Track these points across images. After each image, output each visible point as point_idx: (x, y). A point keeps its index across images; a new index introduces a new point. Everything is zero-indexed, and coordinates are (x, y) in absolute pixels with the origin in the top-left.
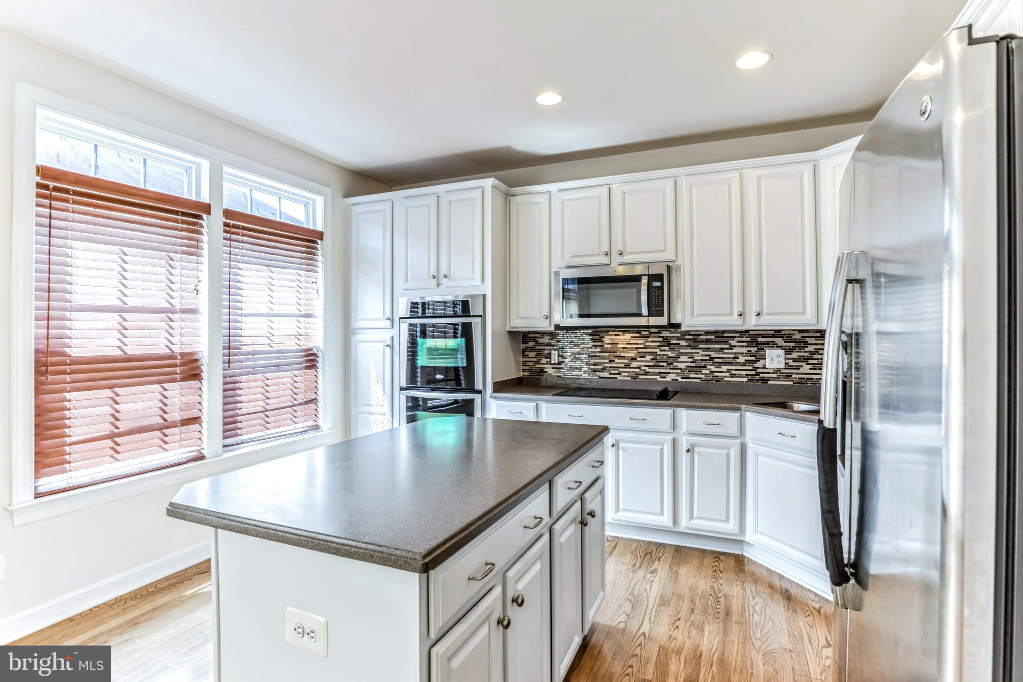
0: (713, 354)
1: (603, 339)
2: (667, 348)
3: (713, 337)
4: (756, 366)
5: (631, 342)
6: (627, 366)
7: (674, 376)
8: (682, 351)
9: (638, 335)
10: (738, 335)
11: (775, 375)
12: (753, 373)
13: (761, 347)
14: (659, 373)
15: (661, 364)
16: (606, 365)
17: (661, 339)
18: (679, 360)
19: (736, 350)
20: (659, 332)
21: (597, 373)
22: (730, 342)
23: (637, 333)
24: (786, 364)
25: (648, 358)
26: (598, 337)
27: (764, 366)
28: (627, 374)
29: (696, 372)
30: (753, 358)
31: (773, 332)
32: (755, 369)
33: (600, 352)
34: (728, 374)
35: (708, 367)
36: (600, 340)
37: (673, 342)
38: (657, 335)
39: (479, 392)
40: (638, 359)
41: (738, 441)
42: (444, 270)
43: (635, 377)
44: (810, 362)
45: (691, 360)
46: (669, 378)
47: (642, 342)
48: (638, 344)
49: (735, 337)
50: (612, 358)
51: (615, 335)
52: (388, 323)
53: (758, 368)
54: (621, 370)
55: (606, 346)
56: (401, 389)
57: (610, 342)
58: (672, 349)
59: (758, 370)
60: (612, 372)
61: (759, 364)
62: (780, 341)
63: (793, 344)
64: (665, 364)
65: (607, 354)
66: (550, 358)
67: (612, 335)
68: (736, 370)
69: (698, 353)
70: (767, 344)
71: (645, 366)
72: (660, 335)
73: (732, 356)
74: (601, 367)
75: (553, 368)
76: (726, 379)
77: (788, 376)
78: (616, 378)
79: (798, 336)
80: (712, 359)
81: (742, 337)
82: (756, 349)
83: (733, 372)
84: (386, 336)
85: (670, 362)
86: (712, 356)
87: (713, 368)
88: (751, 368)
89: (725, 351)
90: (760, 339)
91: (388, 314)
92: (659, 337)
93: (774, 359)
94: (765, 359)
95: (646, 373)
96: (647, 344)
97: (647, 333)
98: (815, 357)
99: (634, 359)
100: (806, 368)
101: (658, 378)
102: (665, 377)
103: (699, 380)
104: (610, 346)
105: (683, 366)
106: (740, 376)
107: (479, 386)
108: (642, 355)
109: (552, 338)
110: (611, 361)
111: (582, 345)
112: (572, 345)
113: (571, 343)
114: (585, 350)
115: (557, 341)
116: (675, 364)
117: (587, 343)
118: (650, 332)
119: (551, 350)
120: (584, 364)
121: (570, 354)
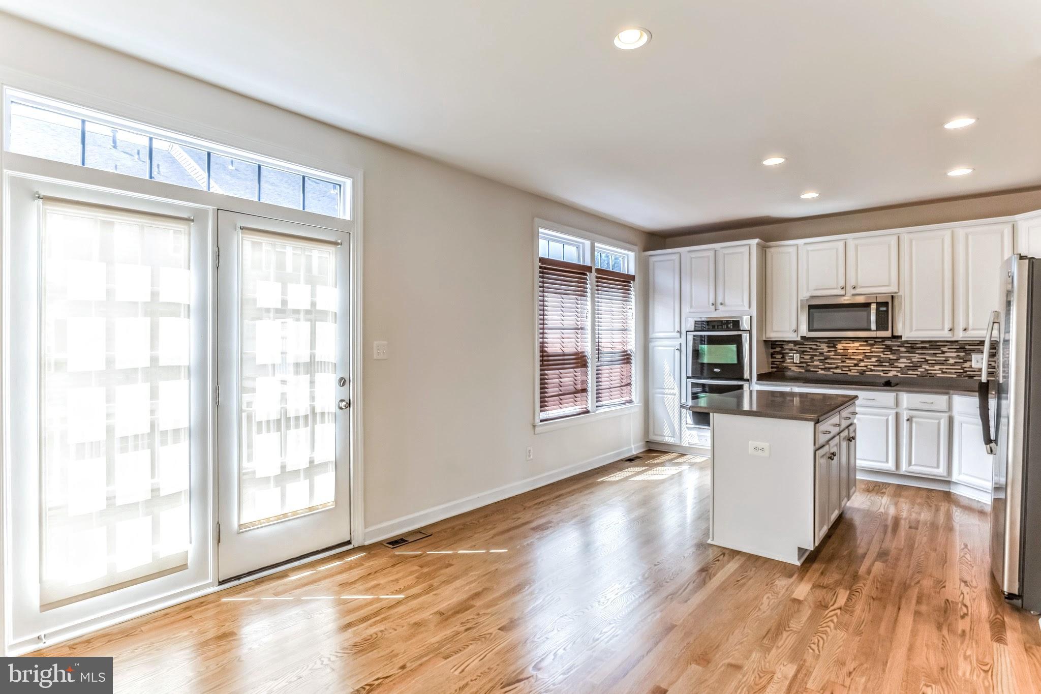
0: (928, 358)
1: (837, 346)
2: (889, 353)
3: (927, 345)
4: (964, 366)
5: (860, 348)
6: (856, 365)
7: (895, 373)
8: (901, 355)
9: (865, 343)
10: (948, 344)
12: (962, 371)
13: (969, 352)
14: (883, 370)
15: (884, 364)
16: (839, 364)
17: (884, 347)
18: (899, 361)
19: (947, 355)
21: (831, 370)
22: (942, 349)
23: (864, 342)
25: (874, 359)
27: (971, 366)
28: (856, 371)
29: (913, 370)
30: (962, 361)
31: (978, 342)
32: (963, 368)
33: (834, 355)
34: (940, 372)
35: (923, 367)
36: (834, 347)
37: (894, 348)
38: (881, 343)
39: (748, 380)
40: (865, 360)
41: (947, 415)
42: (720, 300)
43: (862, 373)
45: (909, 361)
46: (891, 374)
47: (869, 348)
48: (865, 350)
49: (946, 345)
50: (843, 360)
51: (846, 343)
52: (678, 335)
53: (966, 367)
54: (851, 368)
55: (839, 351)
56: (688, 378)
57: (842, 348)
58: (892, 354)
59: (966, 369)
60: (844, 369)
61: (967, 365)
64: (888, 364)
65: (840, 357)
66: (793, 359)
67: (843, 343)
68: (946, 369)
69: (915, 357)
70: (973, 350)
71: (871, 365)
72: (884, 343)
73: (944, 359)
74: (835, 366)
75: (796, 366)
76: (938, 375)
78: (847, 374)
80: (927, 361)
81: (952, 346)
82: (963, 354)
83: (944, 370)
84: (676, 343)
85: (892, 363)
86: (927, 359)
87: (927, 367)
88: (960, 367)
89: (938, 355)
90: (967, 347)
91: (677, 328)
92: (883, 345)
93: (979, 361)
94: (971, 361)
95: (872, 370)
96: (873, 350)
97: (873, 342)
99: (862, 360)
101: (882, 374)
102: (887, 374)
103: (916, 376)
104: (842, 351)
105: (900, 365)
106: (950, 373)
107: (746, 375)
108: (869, 358)
109: (795, 345)
110: (843, 362)
111: (818, 351)
112: (811, 351)
113: (811, 348)
114: (821, 354)
115: (799, 348)
116: (896, 364)
117: (823, 349)
118: (875, 342)
119: (794, 353)
120: (821, 364)
121: (810, 356)
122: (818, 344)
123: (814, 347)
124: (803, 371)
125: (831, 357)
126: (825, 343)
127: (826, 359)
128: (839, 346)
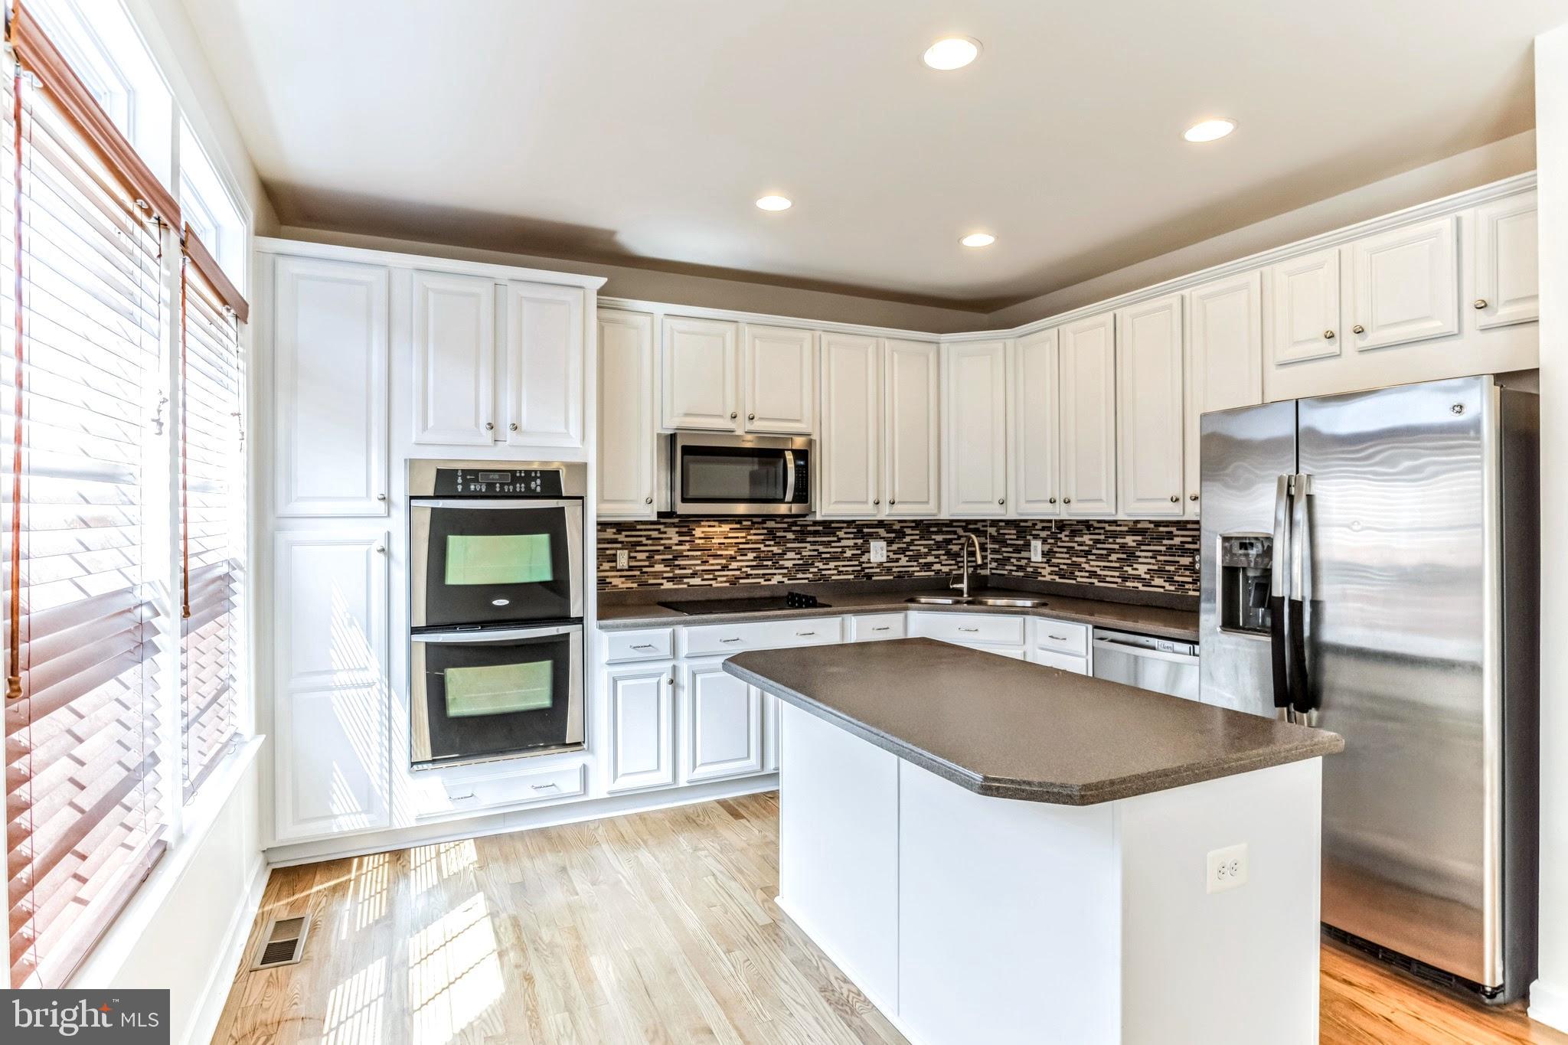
0: (821, 549)
1: (694, 532)
2: (772, 543)
3: (821, 528)
4: (861, 560)
5: (730, 535)
6: (725, 568)
7: (779, 578)
8: (789, 545)
9: (738, 526)
10: (845, 525)
11: (878, 570)
12: (859, 568)
13: (867, 538)
14: (763, 574)
15: (765, 563)
16: (698, 568)
17: (765, 531)
18: (786, 557)
19: (844, 543)
20: (764, 522)
21: (685, 580)
22: (838, 533)
23: (736, 523)
24: (888, 556)
25: (751, 556)
26: (685, 530)
27: (869, 560)
28: (724, 579)
29: (804, 571)
30: (859, 552)
31: (876, 522)
32: (861, 563)
33: (689, 550)
34: (835, 572)
35: (816, 564)
36: (690, 533)
37: (778, 534)
38: (760, 526)
39: (580, 620)
40: (739, 558)
42: (507, 417)
43: (733, 582)
44: (908, 553)
45: (799, 556)
46: (774, 581)
47: (744, 535)
48: (738, 538)
49: (842, 528)
50: (705, 558)
51: (709, 526)
52: (381, 507)
53: (863, 563)
54: (717, 573)
55: (697, 541)
56: (415, 630)
57: (702, 535)
58: (777, 544)
59: (864, 565)
60: (706, 577)
61: (864, 558)
62: (882, 532)
63: (893, 535)
64: (770, 563)
65: (699, 553)
66: (615, 561)
67: (704, 526)
68: (843, 566)
69: (806, 548)
70: (871, 535)
71: (747, 566)
72: (765, 526)
73: (840, 550)
74: (690, 571)
75: (621, 577)
76: (833, 578)
77: (889, 569)
78: (711, 585)
79: (897, 527)
80: (820, 554)
81: (849, 528)
82: (861, 541)
83: (841, 569)
84: (375, 532)
85: (776, 559)
86: (820, 551)
87: (821, 565)
88: (857, 563)
89: (833, 544)
90: (865, 530)
92: (764, 528)
93: (878, 552)
94: (869, 552)
95: (748, 576)
96: (749, 537)
97: (749, 523)
98: (911, 548)
99: (733, 558)
100: (904, 561)
101: (762, 581)
102: (770, 580)
103: (806, 581)
104: (702, 541)
105: (789, 564)
106: (847, 573)
107: (575, 612)
108: (742, 552)
109: (619, 532)
110: (705, 562)
111: (662, 542)
112: (650, 542)
113: (649, 538)
114: (668, 548)
115: (627, 536)
116: (781, 563)
117: (670, 539)
118: (753, 523)
119: (617, 549)
120: (668, 569)
121: (647, 554)
122: (661, 527)
123: (655, 534)
124: (635, 585)
125: (685, 553)
126: (674, 525)
127: (675, 558)
128: (698, 532)
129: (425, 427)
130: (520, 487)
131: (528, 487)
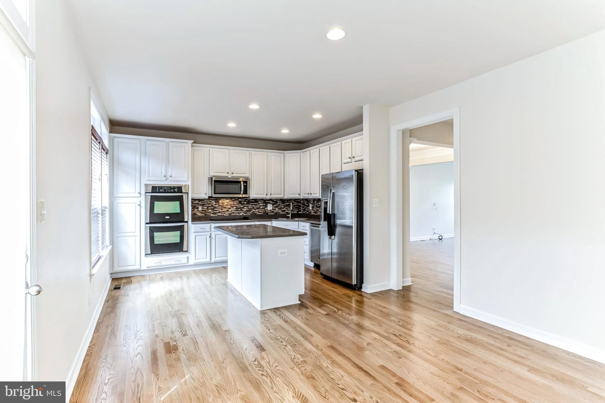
0: (254, 206)
2: (240, 204)
3: (254, 201)
4: (265, 209)
5: (229, 202)
6: (227, 211)
7: (242, 214)
8: (245, 205)
9: (231, 200)
10: (260, 200)
11: (270, 212)
12: (264, 211)
13: (267, 203)
14: (238, 213)
15: (239, 210)
16: (220, 211)
17: (238, 202)
18: (244, 208)
19: (260, 205)
20: (238, 199)
21: (217, 214)
22: (259, 202)
24: (273, 208)
25: (235, 208)
26: (217, 201)
28: (227, 214)
29: (249, 212)
30: (264, 207)
31: (269, 199)
32: (265, 210)
34: (258, 212)
35: (253, 210)
36: (218, 202)
37: (242, 202)
39: (187, 222)
40: (231, 208)
43: (230, 214)
44: (278, 207)
45: (248, 208)
46: (241, 214)
47: (233, 202)
48: (231, 203)
50: (222, 208)
51: (223, 200)
52: (139, 195)
54: (225, 212)
55: (220, 204)
56: (147, 223)
57: (221, 203)
58: (242, 205)
60: (222, 213)
61: (266, 209)
62: (271, 202)
63: (274, 203)
64: (240, 210)
65: (220, 207)
66: (198, 209)
69: (250, 206)
71: (234, 210)
73: (259, 206)
74: (218, 212)
75: (200, 213)
76: (257, 214)
77: (273, 212)
78: (224, 215)
79: (275, 200)
80: (254, 207)
81: (262, 201)
82: (265, 204)
84: (137, 201)
87: (254, 210)
88: (264, 210)
89: (257, 205)
90: (266, 201)
91: (138, 191)
92: (238, 201)
93: (270, 207)
94: (267, 207)
95: (234, 213)
96: (234, 203)
97: (234, 199)
98: (279, 206)
99: (230, 208)
100: (277, 209)
101: (238, 214)
103: (250, 214)
104: (221, 204)
105: (245, 210)
106: (261, 212)
107: (186, 220)
108: (233, 207)
109: (199, 201)
110: (222, 209)
111: (211, 204)
112: (207, 204)
113: (207, 203)
114: (212, 206)
115: (201, 203)
116: (243, 210)
117: (213, 203)
118: (235, 199)
119: (199, 206)
120: (212, 211)
121: (207, 207)
122: (210, 200)
123: (209, 202)
124: (203, 215)
125: (217, 207)
126: (214, 200)
127: (214, 208)
128: (220, 202)
129: (149, 176)
130: (172, 190)
131: (174, 190)
